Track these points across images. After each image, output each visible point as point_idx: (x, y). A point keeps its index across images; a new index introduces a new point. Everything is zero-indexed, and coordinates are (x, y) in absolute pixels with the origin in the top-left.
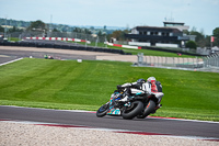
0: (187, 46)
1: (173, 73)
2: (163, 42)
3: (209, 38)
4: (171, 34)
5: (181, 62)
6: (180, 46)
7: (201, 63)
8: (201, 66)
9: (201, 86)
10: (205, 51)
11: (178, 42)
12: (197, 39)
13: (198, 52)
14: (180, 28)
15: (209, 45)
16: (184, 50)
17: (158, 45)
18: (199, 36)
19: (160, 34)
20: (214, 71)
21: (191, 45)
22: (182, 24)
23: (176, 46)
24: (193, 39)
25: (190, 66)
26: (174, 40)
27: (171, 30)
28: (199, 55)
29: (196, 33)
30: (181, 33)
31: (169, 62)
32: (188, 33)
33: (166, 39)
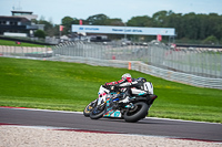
0: (36, 35)
1: (22, 63)
2: (11, 32)
3: (57, 27)
4: (19, 24)
6: (29, 35)
7: (50, 52)
8: (49, 56)
9: (51, 76)
10: (53, 40)
11: (27, 31)
12: (46, 28)
13: (46, 41)
14: (29, 17)
15: (58, 35)
16: (32, 39)
17: (6, 34)
18: (48, 25)
19: (8, 23)
20: (63, 60)
21: (39, 34)
22: (31, 13)
23: (24, 35)
24: (41, 28)
25: (39, 56)
26: (23, 29)
27: (19, 19)
28: (48, 45)
29: (45, 22)
30: (29, 22)
31: (17, 52)
32: (36, 22)
33: (14, 29)
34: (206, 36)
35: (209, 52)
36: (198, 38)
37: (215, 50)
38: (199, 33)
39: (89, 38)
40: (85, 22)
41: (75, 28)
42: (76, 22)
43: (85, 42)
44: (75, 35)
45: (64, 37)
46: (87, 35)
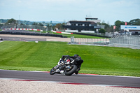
0: (100, 32)
2: (85, 30)
3: (112, 26)
5: (96, 41)
6: (96, 32)
7: (108, 41)
8: (108, 43)
10: (110, 34)
11: (94, 30)
12: (105, 28)
13: (106, 35)
14: (96, 21)
15: (112, 31)
16: (98, 34)
17: (83, 32)
18: (106, 26)
19: (83, 25)
21: (102, 31)
22: (97, 19)
23: (93, 32)
24: (103, 27)
25: (102, 43)
26: (92, 28)
27: (90, 23)
30: (96, 24)
32: (100, 24)
33: (87, 28)
39: (131, 33)
40: (128, 24)
41: (122, 27)
42: (123, 24)
43: (128, 35)
44: (122, 31)
45: (116, 33)
46: (130, 31)
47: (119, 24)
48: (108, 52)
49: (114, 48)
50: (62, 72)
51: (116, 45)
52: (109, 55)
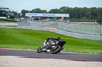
0: (10, 18)
1: (4, 29)
3: (19, 14)
4: (3, 13)
5: (8, 25)
6: (7, 18)
8: (16, 26)
10: (18, 20)
12: (14, 15)
13: (15, 20)
14: (7, 10)
15: (20, 17)
16: (9, 19)
18: (15, 13)
20: (22, 28)
21: (12, 17)
22: (8, 8)
23: (5, 18)
24: (13, 15)
26: (5, 15)
27: (3, 11)
30: (7, 12)
32: (10, 12)
33: (1, 15)
34: (82, 17)
35: (84, 24)
36: (79, 18)
37: (86, 23)
38: (79, 16)
39: (33, 18)
40: (31, 12)
41: (27, 15)
42: (27, 12)
43: (31, 20)
44: (27, 17)
45: (23, 18)
46: (32, 17)
47: (24, 12)
48: (16, 33)
49: (21, 29)
50: (49, 51)
51: (22, 27)
52: (17, 35)
